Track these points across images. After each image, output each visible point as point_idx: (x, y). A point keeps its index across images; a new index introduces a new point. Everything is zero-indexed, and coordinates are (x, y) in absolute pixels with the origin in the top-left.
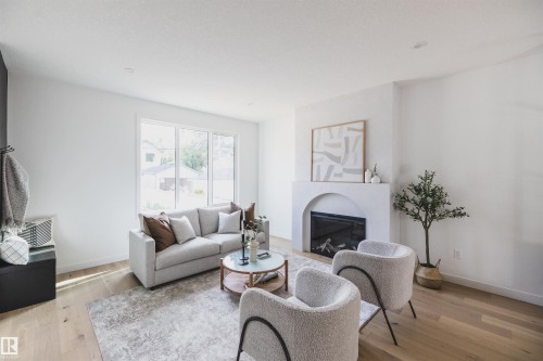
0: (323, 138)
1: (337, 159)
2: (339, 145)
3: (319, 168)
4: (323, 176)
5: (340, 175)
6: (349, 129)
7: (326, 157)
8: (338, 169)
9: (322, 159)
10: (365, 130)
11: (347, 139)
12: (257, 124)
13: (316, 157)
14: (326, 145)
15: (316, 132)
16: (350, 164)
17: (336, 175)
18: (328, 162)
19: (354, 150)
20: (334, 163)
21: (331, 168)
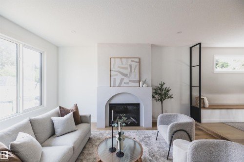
0: (117, 64)
1: (126, 75)
2: (126, 68)
3: (115, 79)
4: (117, 84)
5: (128, 83)
6: (132, 61)
7: (119, 74)
8: (126, 80)
9: (117, 75)
10: (139, 62)
11: (131, 66)
12: (58, 47)
13: (113, 73)
14: (119, 67)
15: (112, 60)
16: (132, 78)
17: (125, 83)
18: (120, 76)
19: (134, 71)
20: (123, 77)
21: (122, 80)
